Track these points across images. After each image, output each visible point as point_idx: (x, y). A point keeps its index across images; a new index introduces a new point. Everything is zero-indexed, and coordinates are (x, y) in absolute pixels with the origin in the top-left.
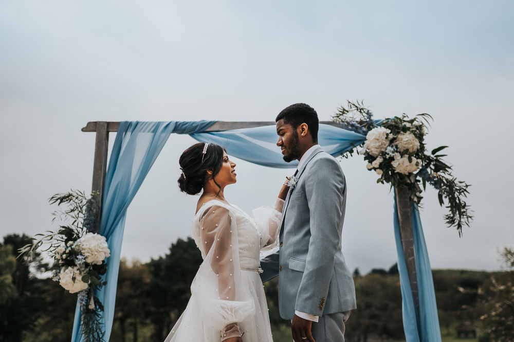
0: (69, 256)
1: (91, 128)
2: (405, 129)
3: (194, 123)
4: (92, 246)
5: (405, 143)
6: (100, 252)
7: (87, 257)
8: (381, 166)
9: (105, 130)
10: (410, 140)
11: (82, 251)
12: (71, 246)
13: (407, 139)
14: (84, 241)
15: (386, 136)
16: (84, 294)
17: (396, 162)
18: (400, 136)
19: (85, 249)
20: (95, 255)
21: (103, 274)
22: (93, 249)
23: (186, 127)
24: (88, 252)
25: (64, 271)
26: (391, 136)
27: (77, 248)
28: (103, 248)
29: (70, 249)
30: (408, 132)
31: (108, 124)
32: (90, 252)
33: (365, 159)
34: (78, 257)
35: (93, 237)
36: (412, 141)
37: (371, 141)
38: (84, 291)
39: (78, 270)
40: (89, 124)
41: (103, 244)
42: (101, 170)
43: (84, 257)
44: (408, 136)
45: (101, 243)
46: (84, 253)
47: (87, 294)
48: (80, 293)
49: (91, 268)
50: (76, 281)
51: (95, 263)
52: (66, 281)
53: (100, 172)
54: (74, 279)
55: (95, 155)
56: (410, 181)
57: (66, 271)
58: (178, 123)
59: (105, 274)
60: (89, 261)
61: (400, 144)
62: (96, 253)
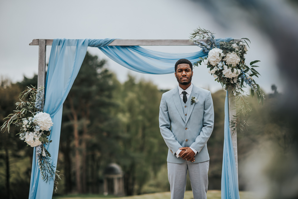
0: (30, 126)
1: (36, 44)
2: (232, 50)
3: (101, 40)
4: (43, 120)
5: (231, 59)
6: (48, 123)
7: (41, 127)
8: (216, 73)
9: (45, 45)
10: (234, 58)
11: (38, 124)
12: (32, 120)
13: (232, 57)
14: (38, 117)
15: (219, 55)
16: (40, 148)
17: (225, 71)
18: (228, 55)
19: (39, 122)
20: (46, 125)
21: (48, 136)
22: (44, 122)
23: (96, 43)
24: (41, 124)
25: (28, 134)
26: (222, 55)
27: (35, 122)
28: (49, 121)
29: (31, 122)
30: (233, 52)
31: (46, 40)
32: (43, 124)
33: (208, 67)
34: (36, 127)
35: (43, 115)
36: (235, 58)
37: (211, 57)
38: (40, 146)
39: (36, 134)
40: (34, 40)
41: (49, 119)
42: (43, 71)
43: (39, 127)
44: (233, 55)
45: (48, 119)
46: (39, 124)
47: (41, 148)
48: (38, 147)
49: (43, 133)
50: (35, 140)
51: (45, 130)
52: (30, 140)
53: (42, 72)
54: (34, 139)
55: (39, 61)
56: (234, 82)
57: (30, 134)
58: (91, 41)
59: (50, 136)
60: (42, 129)
61: (228, 60)
62: (46, 124)
